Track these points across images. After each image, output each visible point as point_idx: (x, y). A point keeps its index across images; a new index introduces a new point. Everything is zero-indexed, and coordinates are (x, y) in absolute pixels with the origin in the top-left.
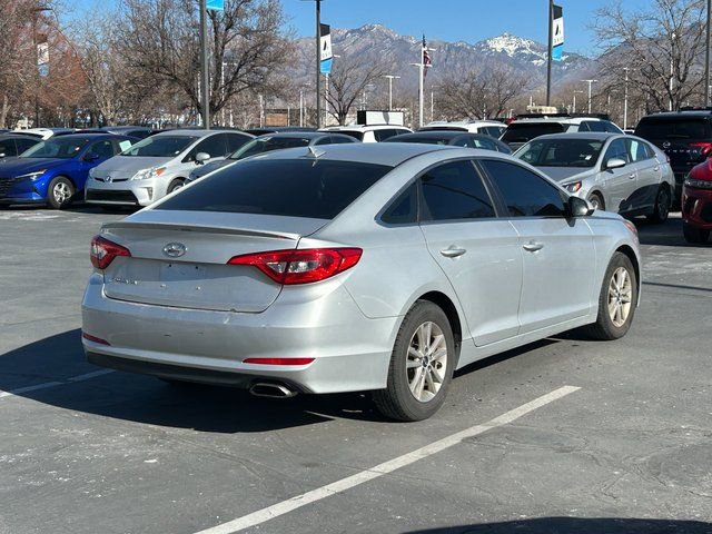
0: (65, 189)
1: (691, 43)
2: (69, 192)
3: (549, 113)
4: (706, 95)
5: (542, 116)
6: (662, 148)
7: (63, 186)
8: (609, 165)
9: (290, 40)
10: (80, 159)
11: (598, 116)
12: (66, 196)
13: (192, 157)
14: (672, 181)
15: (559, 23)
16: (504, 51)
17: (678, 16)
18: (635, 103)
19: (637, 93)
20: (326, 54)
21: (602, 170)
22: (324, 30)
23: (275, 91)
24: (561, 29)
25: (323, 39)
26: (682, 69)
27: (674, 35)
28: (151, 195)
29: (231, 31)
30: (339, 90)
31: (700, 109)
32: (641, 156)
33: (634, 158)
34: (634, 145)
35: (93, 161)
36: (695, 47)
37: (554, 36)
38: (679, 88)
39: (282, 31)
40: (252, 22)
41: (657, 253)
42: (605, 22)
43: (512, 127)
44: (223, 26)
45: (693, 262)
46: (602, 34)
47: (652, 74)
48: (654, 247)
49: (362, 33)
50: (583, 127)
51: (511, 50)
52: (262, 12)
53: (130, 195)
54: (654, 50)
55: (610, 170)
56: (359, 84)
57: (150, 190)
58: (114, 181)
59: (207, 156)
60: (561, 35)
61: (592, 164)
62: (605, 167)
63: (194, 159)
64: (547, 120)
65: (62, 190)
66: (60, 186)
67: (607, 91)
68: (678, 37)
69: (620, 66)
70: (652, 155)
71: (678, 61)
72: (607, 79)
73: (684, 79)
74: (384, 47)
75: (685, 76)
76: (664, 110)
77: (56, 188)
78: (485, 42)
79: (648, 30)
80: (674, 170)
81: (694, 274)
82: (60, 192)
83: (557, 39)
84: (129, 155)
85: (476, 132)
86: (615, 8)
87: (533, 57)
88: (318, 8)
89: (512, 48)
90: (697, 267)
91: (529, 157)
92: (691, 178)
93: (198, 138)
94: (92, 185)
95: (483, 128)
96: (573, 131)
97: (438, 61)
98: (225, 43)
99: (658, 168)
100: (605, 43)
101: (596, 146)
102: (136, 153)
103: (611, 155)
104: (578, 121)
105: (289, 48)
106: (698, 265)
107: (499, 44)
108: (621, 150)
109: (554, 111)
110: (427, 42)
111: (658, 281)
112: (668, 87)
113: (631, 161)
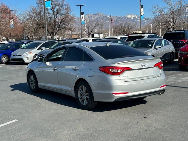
0: (6, 58)
1: (176, 14)
2: (7, 59)
3: (139, 33)
4: (181, 27)
5: (137, 34)
6: (171, 42)
7: (5, 57)
8: (156, 48)
9: (73, 16)
10: (10, 50)
11: (153, 33)
12: (6, 60)
13: (40, 48)
14: (174, 51)
15: (142, 9)
16: (130, 18)
17: (173, 7)
18: (163, 29)
19: (163, 27)
20: (83, 20)
21: (154, 49)
22: (82, 13)
23: (70, 29)
24: (143, 11)
25: (82, 16)
26: (174, 20)
27: (172, 12)
28: (28, 60)
29: (58, 14)
30: (88, 29)
31: (180, 30)
32: (165, 44)
33: (163, 45)
34: (163, 41)
35: (13, 50)
36: (178, 15)
37: (141, 13)
38: (174, 25)
39: (71, 14)
40: (63, 12)
41: (171, 74)
42: (154, 9)
43: (129, 37)
44: (56, 13)
45: (183, 77)
46: (154, 12)
47: (167, 22)
48: (170, 72)
49: (96, 15)
50: (149, 37)
51: (132, 18)
52: (66, 9)
53: (22, 60)
54: (167, 16)
55: (156, 49)
56: (93, 27)
57: (28, 58)
58: (18, 56)
59: (44, 48)
60: (143, 12)
61: (151, 47)
62: (155, 48)
63: (41, 49)
64: (139, 35)
65: (5, 59)
66: (4, 58)
67: (156, 26)
68: (173, 13)
69: (159, 20)
70: (168, 44)
71: (173, 18)
72: (155, 24)
73: (175, 23)
74: (101, 18)
75: (175, 22)
76: (170, 31)
77: (3, 58)
78: (126, 16)
79: (165, 11)
80: (175, 48)
81: (183, 82)
82: (4, 59)
83: (142, 14)
84: (23, 48)
85: (120, 39)
86: (157, 6)
87: (138, 19)
88: (81, 8)
89: (132, 17)
90: (184, 79)
91: (134, 45)
92: (181, 51)
93: (42, 43)
94: (12, 57)
95: (122, 38)
96: (146, 38)
97: (115, 21)
98: (56, 17)
99: (170, 48)
100: (155, 15)
101: (152, 42)
102: (25, 48)
103: (156, 44)
104: (147, 35)
105: (73, 18)
106: (184, 78)
107: (129, 16)
108: (159, 43)
109: (141, 32)
110: (112, 17)
111: (172, 85)
112: (171, 25)
113: (163, 46)
